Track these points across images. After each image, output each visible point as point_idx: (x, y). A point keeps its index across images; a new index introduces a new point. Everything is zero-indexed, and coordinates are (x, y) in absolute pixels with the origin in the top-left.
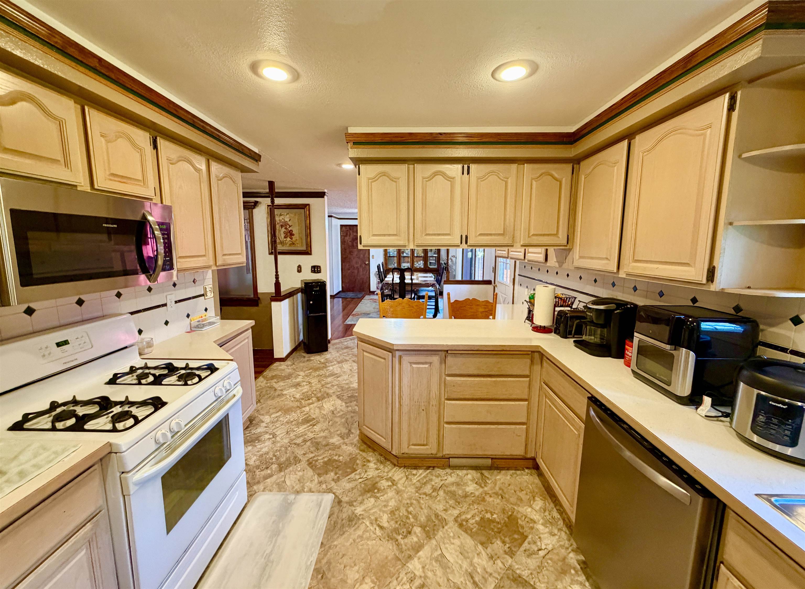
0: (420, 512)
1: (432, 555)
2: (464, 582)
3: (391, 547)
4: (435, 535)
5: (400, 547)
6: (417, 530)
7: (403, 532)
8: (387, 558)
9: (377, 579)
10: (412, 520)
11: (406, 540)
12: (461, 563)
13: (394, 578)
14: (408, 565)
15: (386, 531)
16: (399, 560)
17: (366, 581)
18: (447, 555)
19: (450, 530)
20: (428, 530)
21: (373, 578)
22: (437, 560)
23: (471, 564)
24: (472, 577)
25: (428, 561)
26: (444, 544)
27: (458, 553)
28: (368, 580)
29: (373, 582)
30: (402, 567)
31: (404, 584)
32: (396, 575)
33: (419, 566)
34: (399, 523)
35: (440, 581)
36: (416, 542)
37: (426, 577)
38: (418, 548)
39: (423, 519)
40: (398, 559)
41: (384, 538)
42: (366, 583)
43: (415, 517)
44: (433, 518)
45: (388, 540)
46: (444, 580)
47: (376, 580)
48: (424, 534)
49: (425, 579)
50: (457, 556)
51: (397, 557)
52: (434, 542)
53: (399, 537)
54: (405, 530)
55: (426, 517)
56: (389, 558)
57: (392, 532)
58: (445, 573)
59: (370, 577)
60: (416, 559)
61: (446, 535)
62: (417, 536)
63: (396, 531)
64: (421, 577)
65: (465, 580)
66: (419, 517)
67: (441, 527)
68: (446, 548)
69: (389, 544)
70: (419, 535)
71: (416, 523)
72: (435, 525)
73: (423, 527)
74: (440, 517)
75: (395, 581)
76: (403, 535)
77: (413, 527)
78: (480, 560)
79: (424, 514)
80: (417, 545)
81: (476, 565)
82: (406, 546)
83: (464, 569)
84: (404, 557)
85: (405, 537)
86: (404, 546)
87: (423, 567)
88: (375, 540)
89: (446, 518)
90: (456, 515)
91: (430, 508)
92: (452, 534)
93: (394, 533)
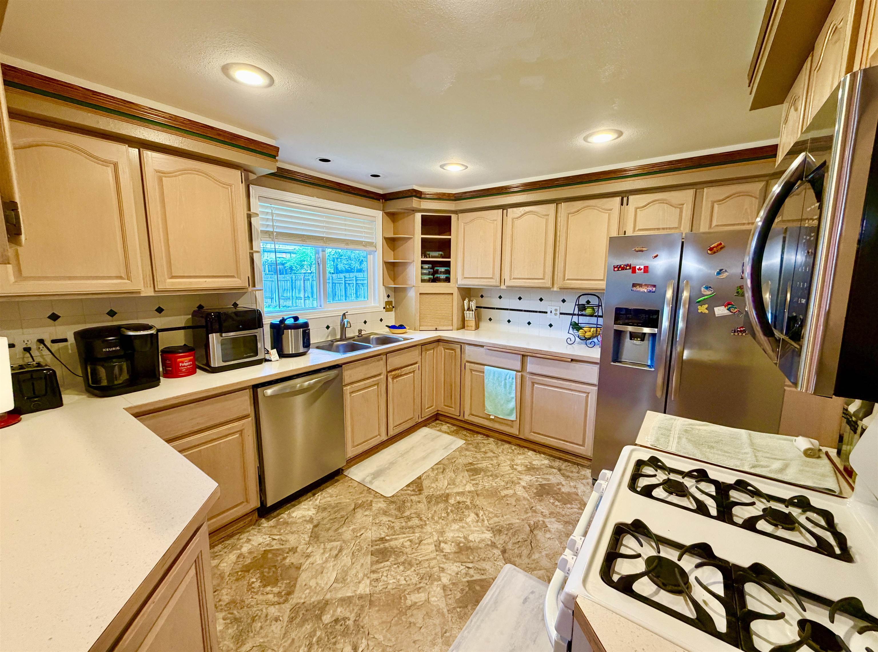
0: (299, 637)
1: (343, 587)
2: (345, 556)
3: (367, 618)
4: (319, 602)
5: (359, 612)
6: (327, 618)
7: (341, 625)
8: (379, 610)
9: (401, 598)
10: (318, 633)
11: (348, 615)
12: (331, 567)
13: (387, 590)
14: (368, 592)
15: (355, 640)
16: (370, 601)
17: (410, 603)
18: (333, 579)
19: (304, 596)
20: (319, 610)
21: (403, 601)
22: (344, 580)
23: (326, 561)
24: (337, 555)
25: (352, 584)
26: (323, 589)
27: (324, 574)
28: (409, 603)
29: (406, 599)
30: (374, 594)
31: (384, 581)
32: (384, 590)
33: (362, 586)
34: (334, 640)
35: (358, 567)
36: (342, 606)
37: (365, 575)
38: (346, 601)
39: (308, 627)
40: (371, 603)
41: (364, 632)
42: (411, 601)
43: (312, 635)
44: (298, 620)
45: (362, 628)
46: (357, 565)
47: (403, 598)
48: (327, 609)
49: (367, 574)
50: (327, 573)
51: (370, 604)
52: (328, 596)
53: (350, 623)
54: (338, 627)
55: (302, 626)
56: (377, 608)
57: (351, 633)
58: (350, 569)
59: (405, 604)
60: (358, 592)
61: (312, 594)
62: (335, 611)
63: (345, 633)
64: (368, 578)
65: (343, 556)
66: (308, 631)
67: (305, 605)
68: (327, 584)
69: (365, 622)
70: (331, 611)
71: (319, 627)
72: (307, 611)
73: (319, 617)
74: (293, 615)
75: (389, 587)
76: (345, 622)
77: (327, 624)
78: (318, 560)
79: (298, 632)
80: (344, 603)
81: (324, 559)
82: (353, 610)
83: (335, 562)
84: (365, 601)
85: (345, 619)
86: (355, 611)
87: (360, 582)
88: (374, 638)
89: (289, 610)
90: (277, 606)
91: (285, 634)
92: (308, 591)
93: (350, 632)
